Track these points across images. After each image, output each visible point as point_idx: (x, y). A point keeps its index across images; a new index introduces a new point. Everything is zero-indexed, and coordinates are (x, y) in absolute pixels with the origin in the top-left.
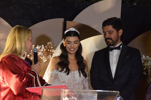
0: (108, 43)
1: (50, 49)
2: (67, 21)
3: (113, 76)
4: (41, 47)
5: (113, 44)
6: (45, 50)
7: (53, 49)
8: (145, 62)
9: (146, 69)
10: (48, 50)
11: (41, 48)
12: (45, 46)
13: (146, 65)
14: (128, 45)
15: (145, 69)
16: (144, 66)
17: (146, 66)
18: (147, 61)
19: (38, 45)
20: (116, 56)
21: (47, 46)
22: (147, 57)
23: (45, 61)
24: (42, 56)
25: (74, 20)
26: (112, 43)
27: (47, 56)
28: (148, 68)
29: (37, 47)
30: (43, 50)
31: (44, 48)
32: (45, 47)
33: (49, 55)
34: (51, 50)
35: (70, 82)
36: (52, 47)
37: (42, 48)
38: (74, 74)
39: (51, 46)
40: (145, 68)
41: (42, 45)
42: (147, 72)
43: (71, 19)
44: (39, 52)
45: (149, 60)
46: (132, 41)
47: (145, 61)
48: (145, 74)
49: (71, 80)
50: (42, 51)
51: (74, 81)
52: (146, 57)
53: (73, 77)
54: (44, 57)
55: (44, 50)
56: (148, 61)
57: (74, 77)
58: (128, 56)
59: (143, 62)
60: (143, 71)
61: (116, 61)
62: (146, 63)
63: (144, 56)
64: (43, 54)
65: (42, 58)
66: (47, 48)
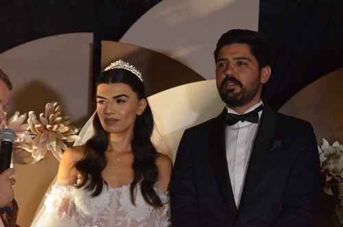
0: (230, 95)
1: (53, 123)
2: (103, 42)
3: (237, 200)
4: (27, 117)
5: (242, 99)
6: (39, 126)
7: (62, 122)
8: (329, 159)
9: (333, 181)
10: (48, 126)
11: (25, 122)
12: (37, 115)
13: (331, 166)
14: (279, 111)
15: (328, 179)
16: (327, 171)
17: (333, 172)
18: (333, 156)
19: (18, 113)
20: (246, 142)
21: (44, 113)
22: (336, 144)
23: (38, 158)
24: (30, 145)
25: (124, 39)
26: (241, 96)
27: (44, 143)
28: (339, 176)
29: (15, 118)
30: (34, 126)
31: (36, 121)
32: (38, 118)
33: (49, 141)
34: (56, 126)
35: (104, 217)
36: (59, 116)
37: (28, 121)
38: (119, 194)
39: (56, 115)
40: (330, 175)
41: (30, 113)
42: (336, 189)
43: (116, 36)
44: (21, 131)
45: (341, 154)
46: (293, 99)
47: (330, 156)
48: (330, 192)
49: (109, 212)
50: (30, 131)
51: (116, 216)
52: (331, 144)
53: (114, 205)
54: (34, 147)
55: (36, 126)
56: (339, 157)
57: (119, 204)
58: (278, 144)
59: (322, 158)
60: (324, 185)
61: (246, 157)
62: (331, 161)
63: (326, 143)
64: (33, 138)
65: (30, 149)
66: (45, 119)
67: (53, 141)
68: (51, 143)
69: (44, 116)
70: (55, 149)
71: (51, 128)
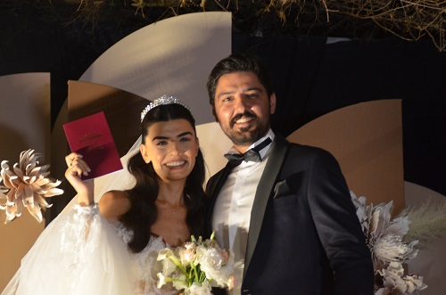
1: (31, 174)
2: (69, 82)
6: (14, 178)
7: (41, 172)
10: (25, 178)
12: (10, 165)
21: (18, 163)
24: (3, 202)
27: (20, 198)
30: (7, 179)
31: (9, 172)
32: (11, 169)
33: (26, 196)
34: (34, 178)
36: (37, 166)
39: (34, 164)
41: (3, 162)
54: (9, 204)
55: (11, 178)
64: (6, 193)
65: (4, 206)
66: (19, 170)
67: (30, 196)
68: (28, 199)
69: (18, 166)
70: (33, 205)
71: (28, 181)
